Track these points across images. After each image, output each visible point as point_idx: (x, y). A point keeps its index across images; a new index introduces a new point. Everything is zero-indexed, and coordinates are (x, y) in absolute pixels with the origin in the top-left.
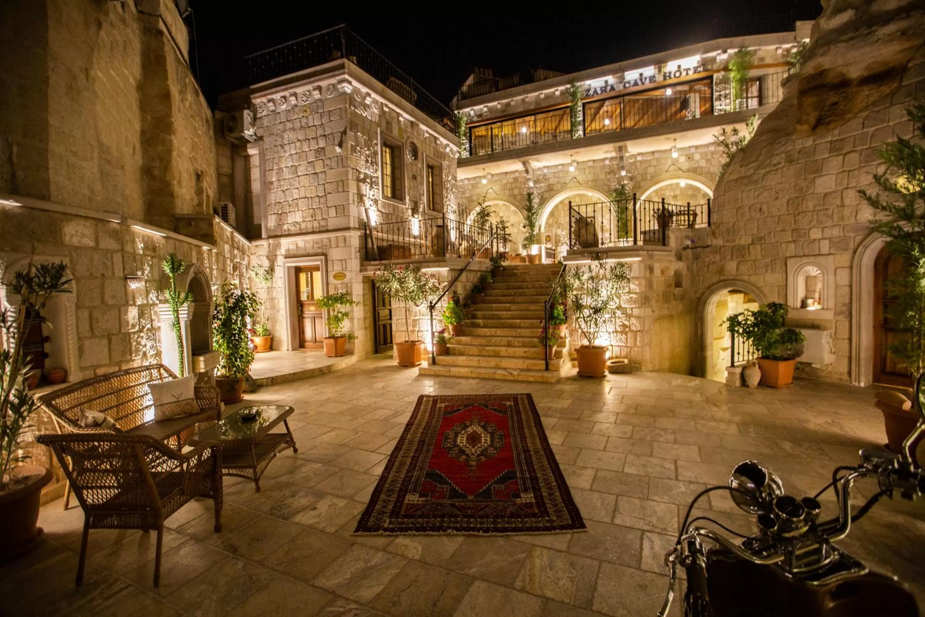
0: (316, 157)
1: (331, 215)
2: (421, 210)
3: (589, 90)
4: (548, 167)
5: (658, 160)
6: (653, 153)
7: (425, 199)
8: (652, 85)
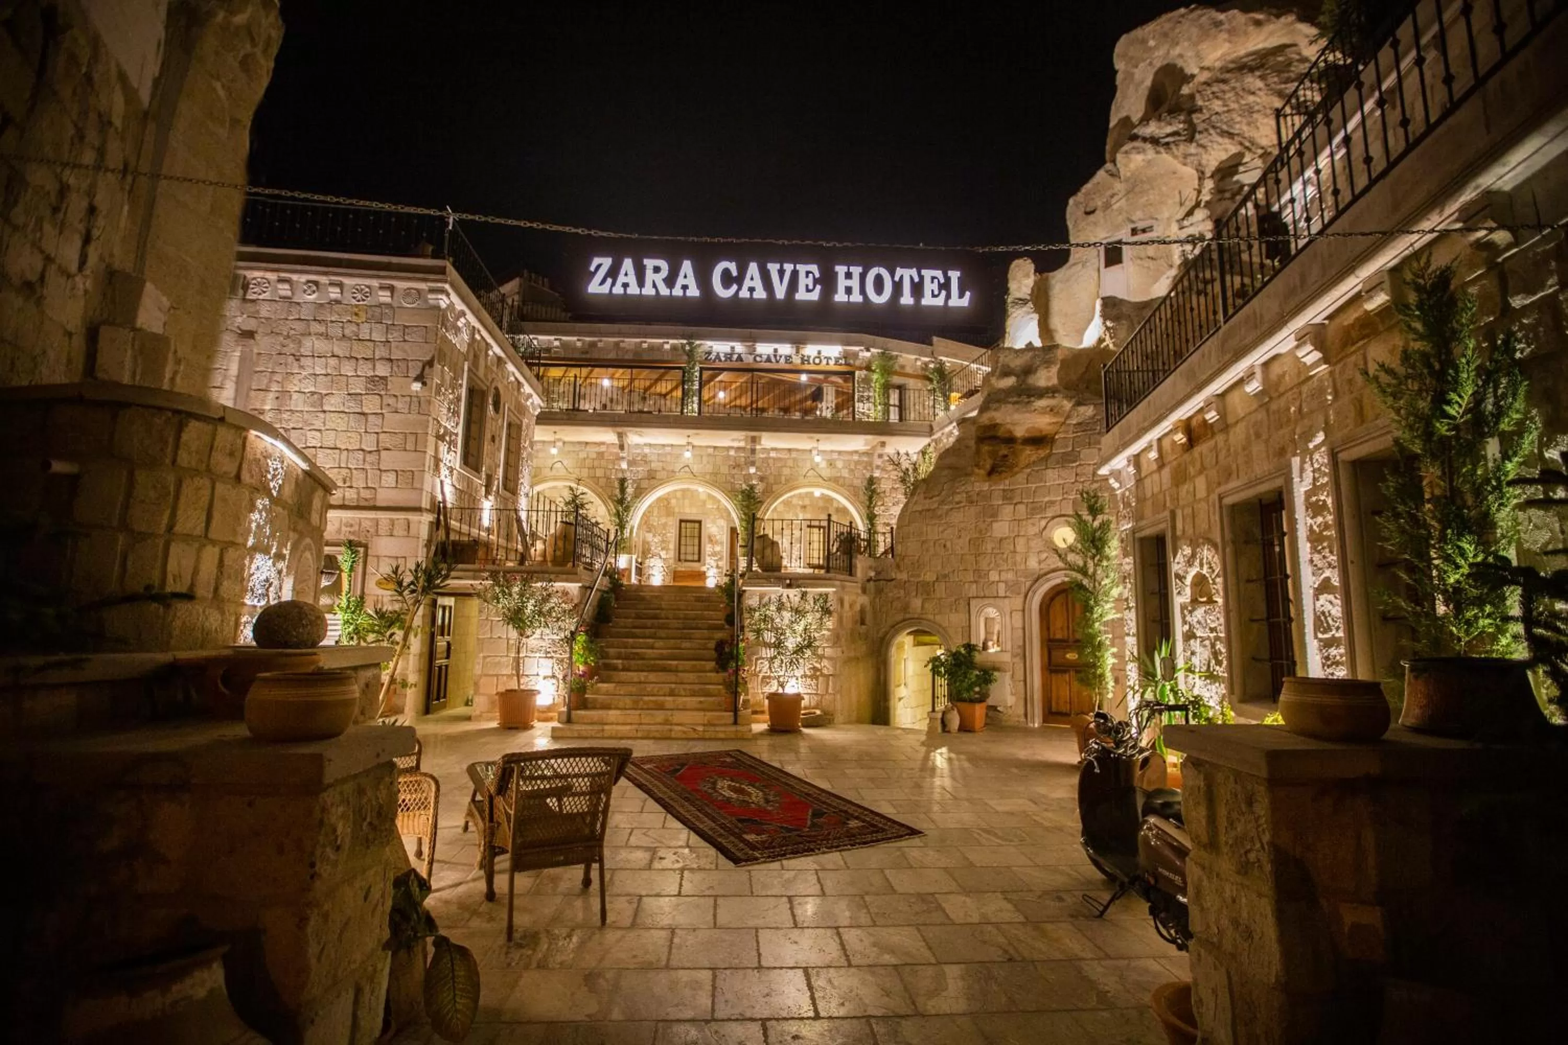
0: (367, 389)
1: (383, 483)
2: (495, 488)
3: (709, 353)
4: (650, 445)
5: (795, 460)
6: (790, 450)
7: (501, 471)
8: (787, 367)
